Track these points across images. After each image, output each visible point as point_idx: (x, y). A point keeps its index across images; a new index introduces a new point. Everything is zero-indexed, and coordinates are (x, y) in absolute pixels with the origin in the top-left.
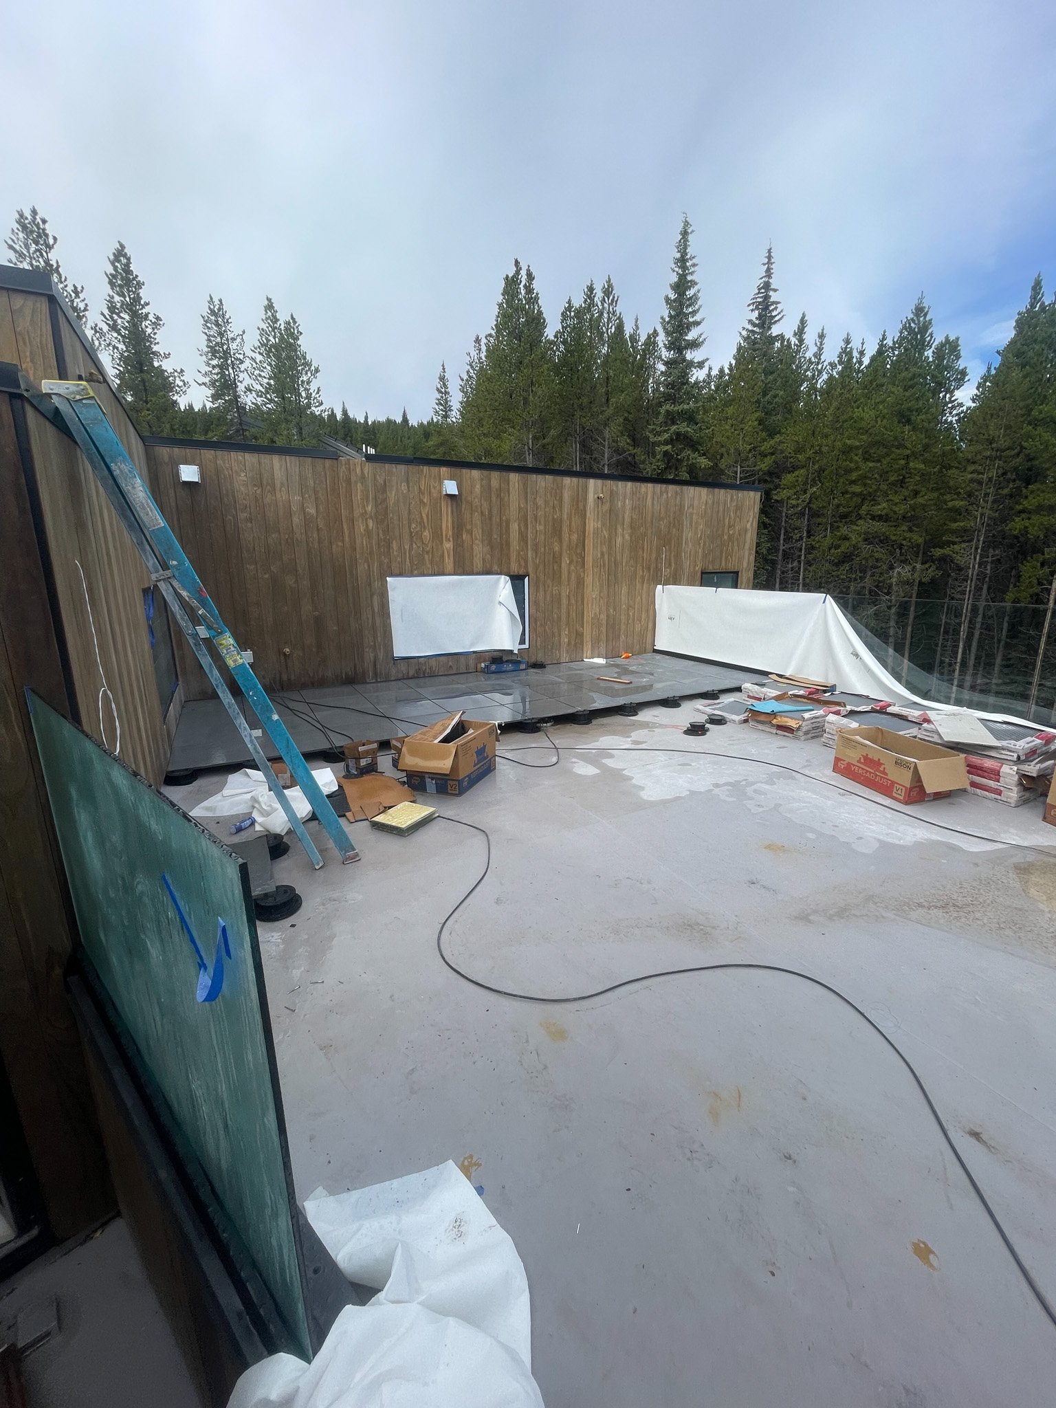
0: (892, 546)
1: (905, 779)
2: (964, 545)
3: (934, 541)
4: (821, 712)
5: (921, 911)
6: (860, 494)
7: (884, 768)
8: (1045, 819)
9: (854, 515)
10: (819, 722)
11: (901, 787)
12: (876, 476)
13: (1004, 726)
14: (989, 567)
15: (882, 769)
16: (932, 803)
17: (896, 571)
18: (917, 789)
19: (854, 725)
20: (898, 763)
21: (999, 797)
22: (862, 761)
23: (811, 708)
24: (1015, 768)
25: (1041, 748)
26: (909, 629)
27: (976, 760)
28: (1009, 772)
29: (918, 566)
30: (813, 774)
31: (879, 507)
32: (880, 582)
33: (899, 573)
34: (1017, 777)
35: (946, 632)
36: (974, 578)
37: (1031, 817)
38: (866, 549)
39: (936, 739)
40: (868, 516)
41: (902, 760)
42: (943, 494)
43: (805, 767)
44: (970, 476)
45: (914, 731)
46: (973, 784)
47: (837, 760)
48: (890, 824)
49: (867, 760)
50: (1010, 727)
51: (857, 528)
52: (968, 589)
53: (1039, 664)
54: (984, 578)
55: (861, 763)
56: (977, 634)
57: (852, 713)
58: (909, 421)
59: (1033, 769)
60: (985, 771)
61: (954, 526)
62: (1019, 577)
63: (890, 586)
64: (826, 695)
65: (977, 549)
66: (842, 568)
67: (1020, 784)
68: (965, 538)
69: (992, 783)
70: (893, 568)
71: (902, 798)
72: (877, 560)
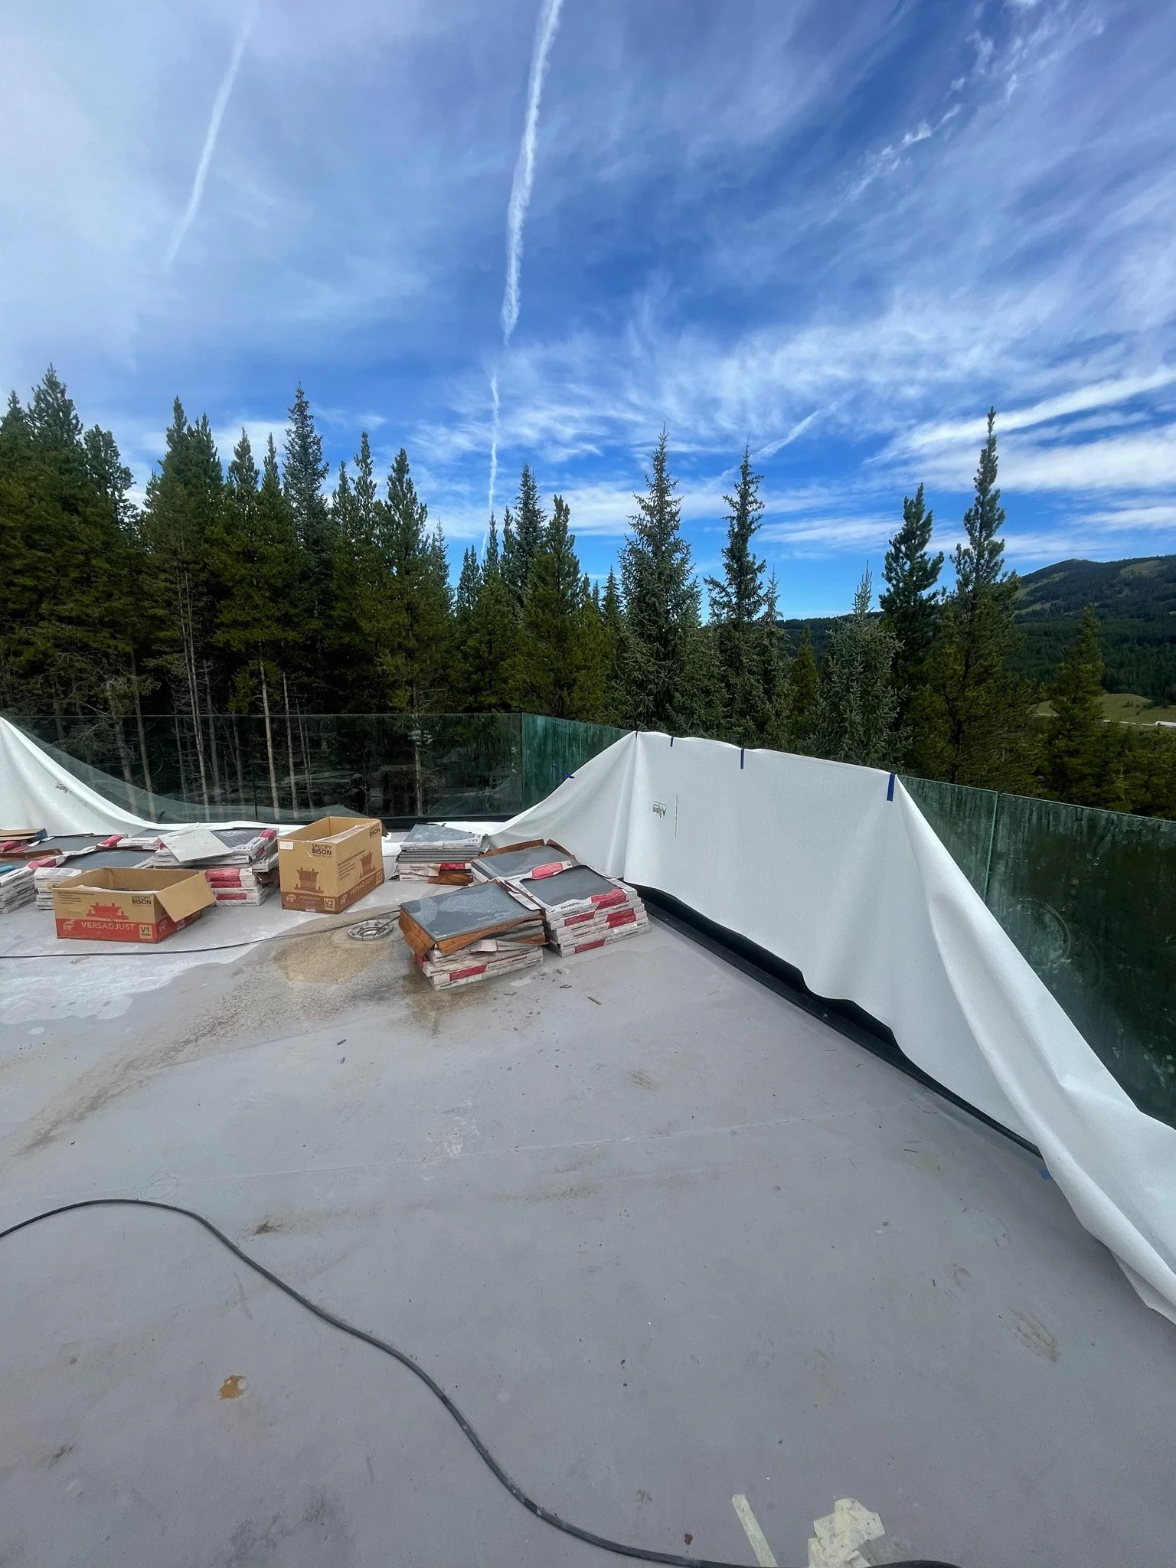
0: (96, 654)
1: (148, 915)
2: (176, 655)
3: (145, 649)
4: (26, 869)
5: (190, 1047)
6: (34, 589)
7: (122, 912)
8: (284, 907)
9: (33, 614)
10: (26, 883)
11: (146, 926)
12: (50, 568)
13: (235, 832)
14: (207, 678)
15: (119, 914)
16: (184, 931)
17: (108, 683)
18: (165, 921)
19: (75, 872)
20: (136, 901)
21: (244, 901)
22: (93, 912)
23: (10, 867)
24: (250, 869)
25: (267, 845)
26: (143, 748)
27: (215, 872)
28: (247, 874)
29: (133, 677)
30: (28, 952)
31: (65, 607)
32: (91, 697)
33: (112, 686)
34: (254, 877)
35: (184, 747)
36: (196, 690)
37: (273, 909)
38: (61, 657)
39: (173, 863)
40: (53, 617)
41: (138, 896)
42: (140, 600)
43: (16, 945)
44: (163, 584)
45: (150, 861)
46: (221, 897)
47: (60, 922)
48: (141, 972)
49: (99, 910)
50: (240, 832)
51: (41, 631)
52: (192, 701)
53: (272, 767)
54: (206, 690)
55: (93, 915)
56: (213, 744)
57: (70, 860)
58: (76, 511)
59: (264, 866)
60: (227, 881)
61: (162, 635)
62: (234, 687)
63: (106, 701)
64: (32, 845)
65: (190, 659)
66: (33, 681)
67: (258, 882)
68: (176, 648)
69: (236, 890)
70: (104, 681)
71: (150, 937)
72: (81, 671)
